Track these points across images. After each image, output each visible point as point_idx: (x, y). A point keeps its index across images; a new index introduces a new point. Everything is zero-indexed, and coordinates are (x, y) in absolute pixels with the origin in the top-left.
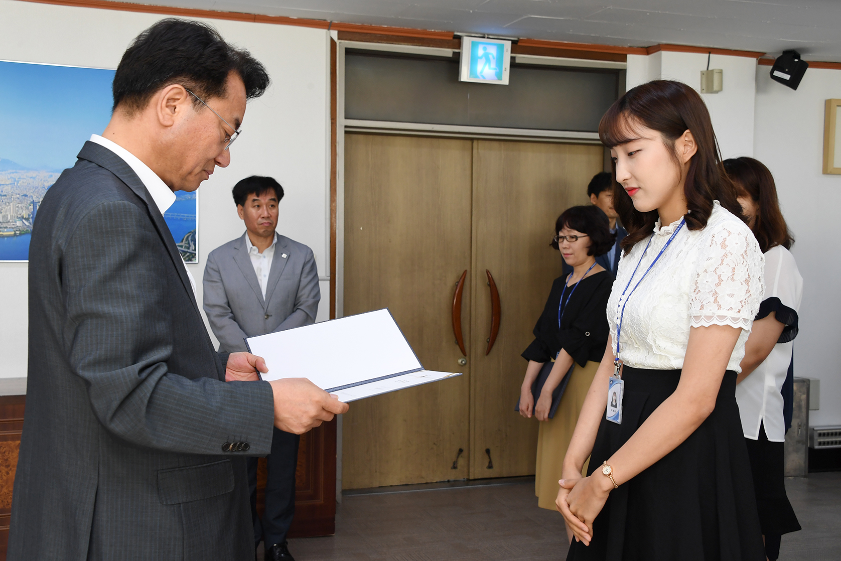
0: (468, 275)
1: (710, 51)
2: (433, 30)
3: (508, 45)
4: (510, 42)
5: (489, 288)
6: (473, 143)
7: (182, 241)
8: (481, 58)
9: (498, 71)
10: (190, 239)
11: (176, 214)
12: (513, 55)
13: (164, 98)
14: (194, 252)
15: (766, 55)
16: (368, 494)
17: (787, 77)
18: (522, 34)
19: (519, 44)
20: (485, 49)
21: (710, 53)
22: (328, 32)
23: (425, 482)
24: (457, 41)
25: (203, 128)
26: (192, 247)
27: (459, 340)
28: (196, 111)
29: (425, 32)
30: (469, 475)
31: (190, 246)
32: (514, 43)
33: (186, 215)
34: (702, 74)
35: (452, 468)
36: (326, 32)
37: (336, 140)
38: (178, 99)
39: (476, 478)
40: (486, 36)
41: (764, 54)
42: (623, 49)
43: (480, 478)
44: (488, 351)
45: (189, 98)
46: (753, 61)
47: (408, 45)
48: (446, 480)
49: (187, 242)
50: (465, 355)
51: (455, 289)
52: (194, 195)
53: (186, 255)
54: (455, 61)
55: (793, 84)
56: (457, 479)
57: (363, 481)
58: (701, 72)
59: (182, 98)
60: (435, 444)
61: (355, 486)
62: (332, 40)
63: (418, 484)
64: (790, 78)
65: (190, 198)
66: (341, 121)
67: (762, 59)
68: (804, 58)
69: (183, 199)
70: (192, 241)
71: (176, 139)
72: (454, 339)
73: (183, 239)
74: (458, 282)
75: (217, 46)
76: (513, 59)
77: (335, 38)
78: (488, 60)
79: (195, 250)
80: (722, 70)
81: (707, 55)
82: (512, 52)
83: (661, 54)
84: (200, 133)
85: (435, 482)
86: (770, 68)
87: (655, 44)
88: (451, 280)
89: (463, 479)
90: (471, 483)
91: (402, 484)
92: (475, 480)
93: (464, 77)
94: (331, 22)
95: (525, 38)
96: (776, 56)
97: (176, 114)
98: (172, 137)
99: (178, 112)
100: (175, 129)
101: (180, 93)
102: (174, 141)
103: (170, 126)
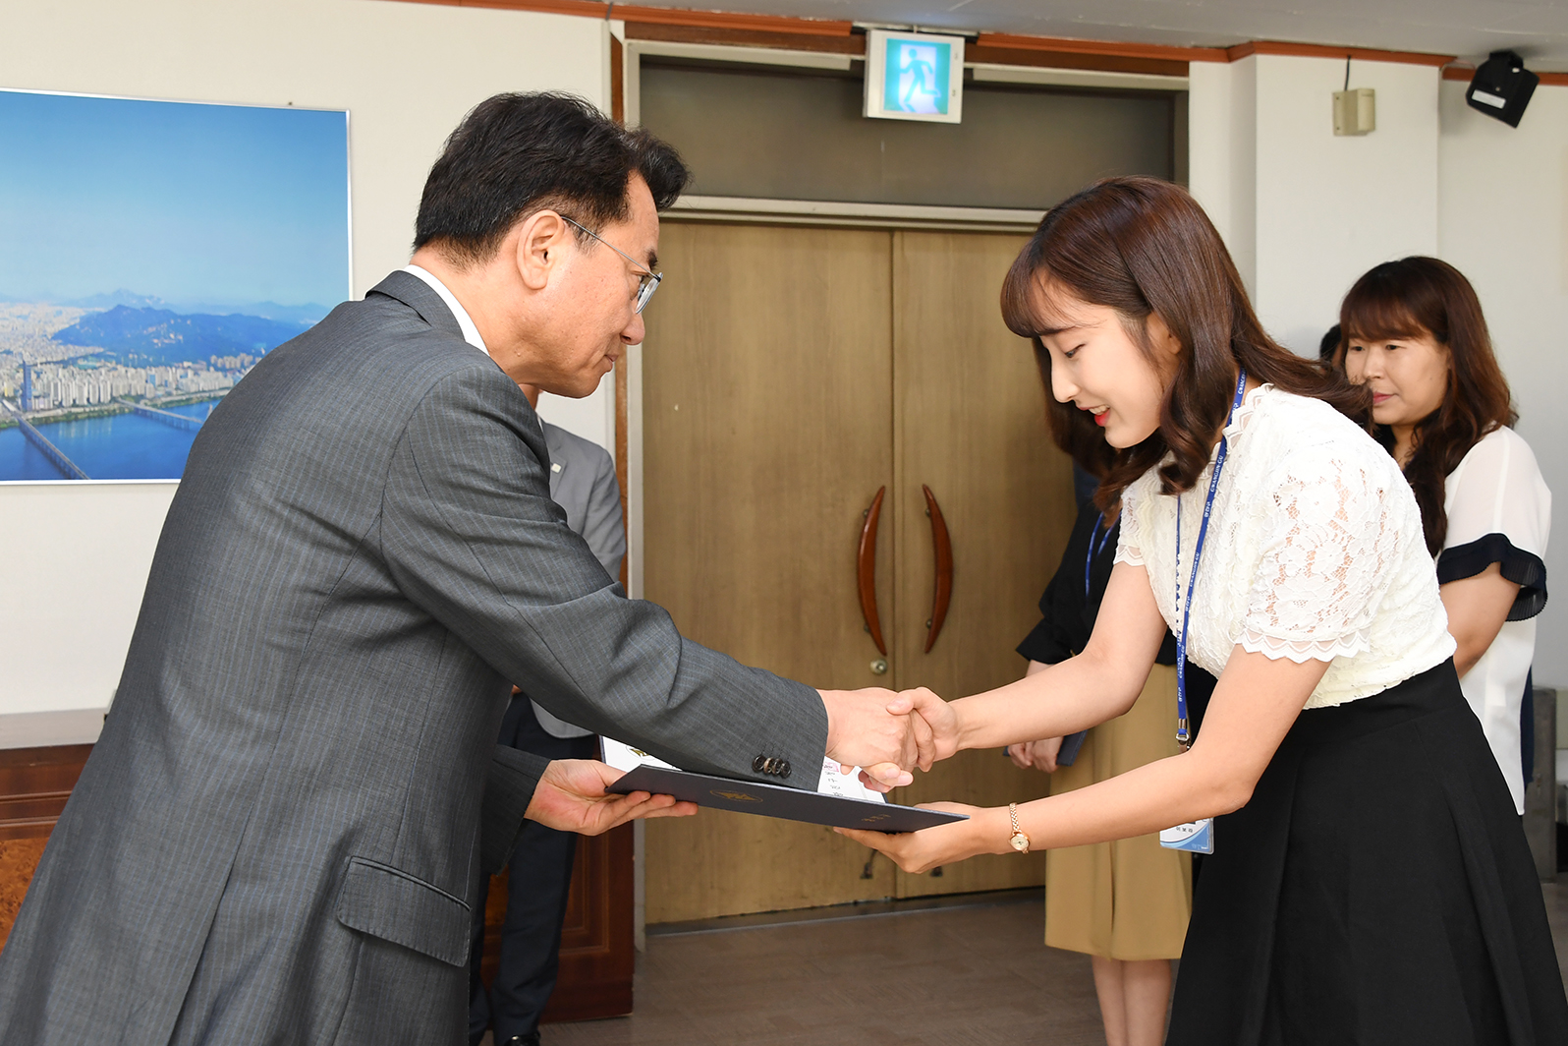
0: (887, 496)
1: (1349, 53)
2: (811, 19)
3: (958, 45)
4: (962, 40)
5: (928, 521)
6: (892, 237)
8: (906, 71)
9: (939, 96)
12: (969, 65)
13: (527, 238)
15: (1457, 61)
16: (697, 932)
17: (1499, 103)
18: (986, 24)
19: (980, 43)
20: (913, 53)
21: (1349, 58)
22: (606, 23)
23: (808, 906)
24: (858, 39)
27: (872, 624)
29: (796, 21)
30: (895, 889)
32: (970, 41)
34: (1336, 97)
35: (862, 878)
36: (602, 24)
38: (550, 237)
39: (910, 895)
40: (915, 29)
41: (1452, 58)
42: (1181, 50)
43: (916, 894)
44: (930, 645)
45: (568, 231)
46: (1433, 72)
47: (764, 47)
48: (852, 901)
50: (884, 653)
51: (861, 524)
54: (856, 78)
55: (1512, 115)
56: (871, 899)
57: (685, 908)
58: (1334, 94)
59: (556, 234)
61: (673, 917)
62: (614, 40)
63: (795, 910)
64: (1506, 105)
67: (1449, 68)
68: (1530, 65)
71: (554, 309)
72: (862, 622)
74: (868, 511)
76: (968, 72)
77: (620, 35)
78: (919, 76)
80: (1373, 91)
81: (1344, 62)
82: (966, 59)
83: (1254, 62)
85: (828, 904)
86: (1467, 84)
87: (1245, 41)
88: (855, 505)
89: (883, 899)
90: (900, 904)
91: (764, 910)
92: (907, 899)
93: (875, 108)
94: (611, 4)
95: (990, 32)
96: (1477, 63)
97: (550, 264)
98: (546, 306)
99: (553, 260)
100: (551, 291)
101: (552, 225)
102: (551, 313)
103: (541, 288)
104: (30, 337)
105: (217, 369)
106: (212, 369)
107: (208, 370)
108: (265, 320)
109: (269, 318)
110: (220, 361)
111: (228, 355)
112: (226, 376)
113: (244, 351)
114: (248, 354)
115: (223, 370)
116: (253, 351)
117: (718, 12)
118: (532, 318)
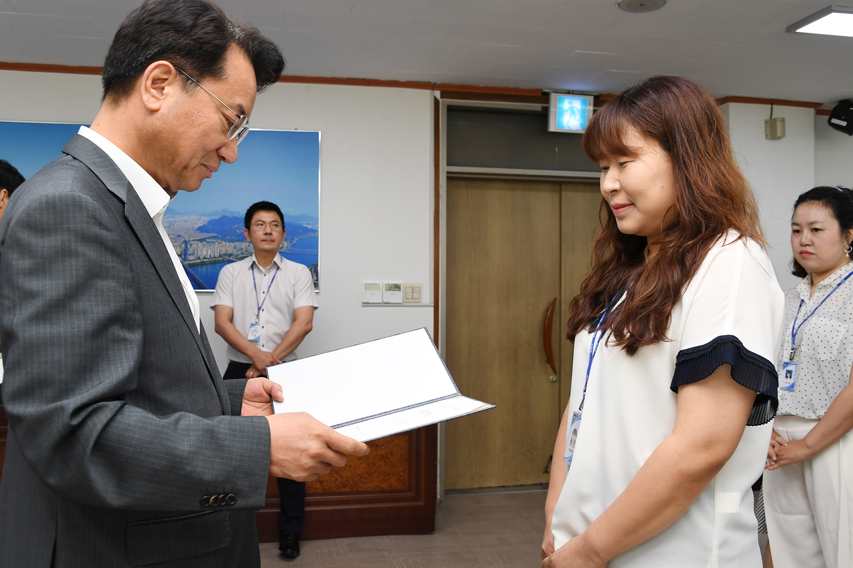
0: (558, 302)
1: (772, 102)
2: (524, 88)
4: (592, 98)
6: (561, 185)
8: (567, 111)
11: (301, 250)
13: (148, 76)
15: (823, 105)
16: (469, 494)
17: (844, 124)
18: (604, 89)
19: (601, 98)
20: (570, 103)
21: (772, 104)
22: (432, 92)
23: (520, 484)
24: (544, 97)
25: (196, 113)
27: (550, 359)
29: (517, 89)
32: (596, 97)
34: (766, 122)
35: (543, 473)
36: (430, 92)
37: (439, 184)
38: (167, 79)
40: (571, 92)
41: (820, 104)
45: (178, 78)
46: (812, 111)
47: (503, 101)
48: (539, 483)
50: (555, 372)
52: (316, 233)
54: (543, 116)
55: (850, 130)
57: (465, 483)
58: (765, 120)
59: (171, 78)
60: (528, 451)
61: (458, 487)
62: (436, 99)
63: (513, 486)
64: (847, 125)
65: (313, 235)
66: (444, 168)
67: (819, 109)
69: (307, 237)
71: (163, 126)
72: (546, 359)
74: (549, 308)
75: (211, 15)
77: (438, 97)
78: (573, 112)
80: (784, 119)
81: (769, 106)
82: (595, 105)
83: (728, 106)
84: (192, 118)
85: (529, 484)
86: (827, 117)
87: (723, 96)
88: (543, 305)
91: (499, 485)
93: (552, 128)
94: (435, 83)
95: (606, 93)
96: (833, 107)
97: (164, 97)
98: (158, 123)
99: (167, 95)
100: (163, 114)
101: (168, 72)
102: (161, 128)
103: (156, 111)
104: (188, 229)
117: (482, 86)
118: (150, 130)
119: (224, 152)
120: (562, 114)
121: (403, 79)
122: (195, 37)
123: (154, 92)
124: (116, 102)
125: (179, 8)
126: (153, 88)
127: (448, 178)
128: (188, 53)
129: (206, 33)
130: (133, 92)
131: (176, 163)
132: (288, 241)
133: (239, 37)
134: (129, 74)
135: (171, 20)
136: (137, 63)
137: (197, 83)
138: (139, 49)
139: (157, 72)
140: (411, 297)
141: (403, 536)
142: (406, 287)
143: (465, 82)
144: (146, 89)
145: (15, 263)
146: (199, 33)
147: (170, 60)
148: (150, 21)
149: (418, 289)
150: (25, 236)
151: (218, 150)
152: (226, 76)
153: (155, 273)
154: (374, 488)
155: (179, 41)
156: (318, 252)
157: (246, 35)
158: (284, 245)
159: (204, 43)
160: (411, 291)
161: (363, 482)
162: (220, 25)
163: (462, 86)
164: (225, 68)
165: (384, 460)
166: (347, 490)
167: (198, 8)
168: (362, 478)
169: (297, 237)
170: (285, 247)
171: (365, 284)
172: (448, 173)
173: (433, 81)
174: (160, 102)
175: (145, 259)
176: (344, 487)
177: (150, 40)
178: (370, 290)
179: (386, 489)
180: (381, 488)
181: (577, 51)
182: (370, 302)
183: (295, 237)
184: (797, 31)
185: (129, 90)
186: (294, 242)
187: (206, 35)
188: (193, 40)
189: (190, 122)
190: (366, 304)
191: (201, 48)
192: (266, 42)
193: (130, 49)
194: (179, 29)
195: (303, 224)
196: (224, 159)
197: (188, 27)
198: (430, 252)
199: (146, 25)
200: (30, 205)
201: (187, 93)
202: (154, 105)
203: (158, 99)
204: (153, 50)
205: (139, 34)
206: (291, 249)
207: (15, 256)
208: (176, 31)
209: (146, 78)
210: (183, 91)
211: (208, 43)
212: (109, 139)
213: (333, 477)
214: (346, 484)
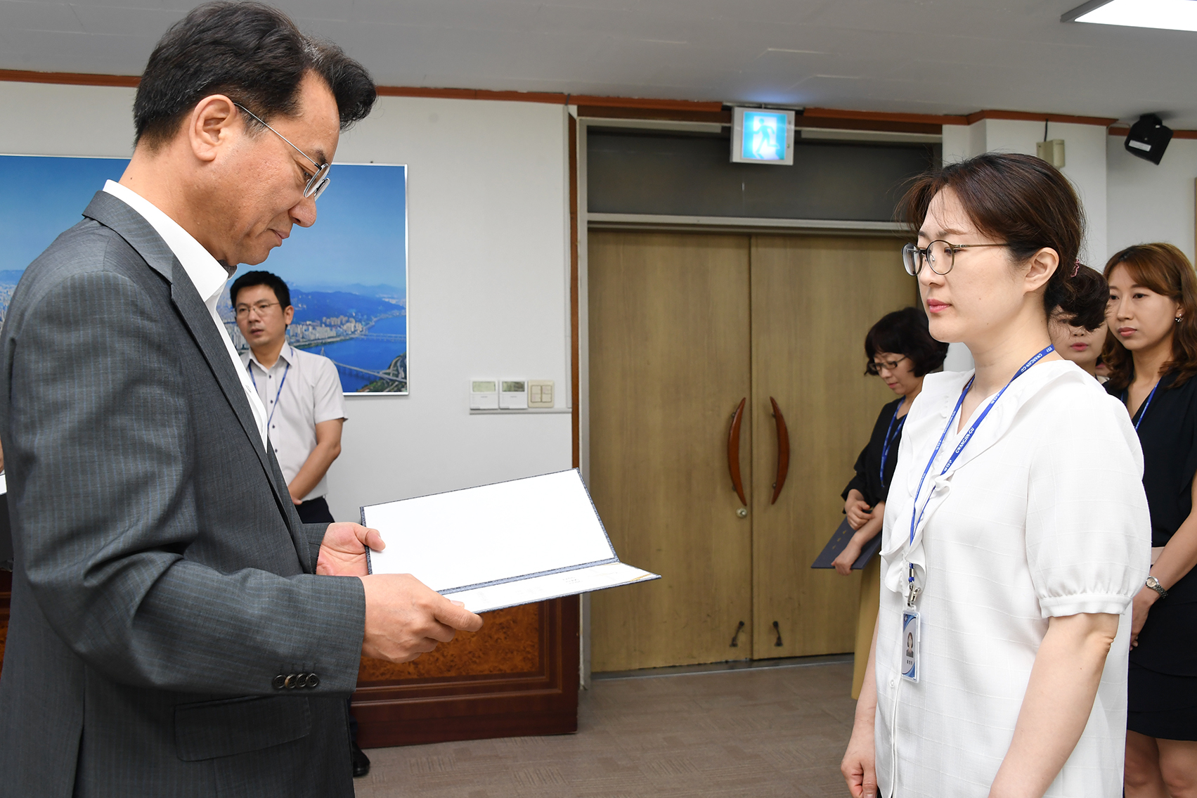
0: (747, 404)
1: (1047, 118)
2: (696, 100)
3: (791, 116)
4: (793, 114)
5: (774, 420)
6: (750, 239)
7: (389, 368)
8: (757, 133)
9: (779, 148)
10: (398, 364)
11: (382, 334)
12: (798, 128)
13: (199, 116)
14: (404, 380)
15: (1119, 121)
16: (624, 678)
17: (1147, 148)
18: (809, 102)
19: (805, 114)
20: (761, 122)
21: (1047, 120)
22: (566, 107)
24: (725, 113)
25: (263, 163)
26: (402, 374)
27: (737, 486)
28: (250, 137)
29: (686, 103)
30: (752, 654)
31: (399, 373)
32: (798, 113)
33: (394, 335)
34: (1039, 146)
35: (730, 645)
36: (563, 109)
37: (577, 239)
38: (224, 119)
39: (762, 657)
40: (763, 106)
41: (1115, 120)
42: (937, 118)
43: (766, 657)
44: (774, 500)
45: (239, 117)
46: (1102, 130)
47: (666, 120)
48: (724, 661)
49: (395, 369)
50: (745, 504)
51: (731, 422)
52: (403, 311)
53: (395, 385)
54: (724, 141)
55: (1155, 156)
56: (738, 659)
57: (619, 662)
58: (1038, 141)
59: (229, 117)
60: (708, 615)
61: (610, 668)
62: (571, 117)
63: (688, 666)
64: (1151, 149)
65: (398, 314)
66: (584, 216)
67: (1111, 126)
68: (1165, 123)
69: (390, 316)
70: (401, 366)
71: (220, 180)
72: (731, 485)
73: (390, 365)
74: (735, 412)
75: (281, 33)
76: (797, 133)
77: (575, 114)
78: (766, 135)
79: (405, 378)
80: (1063, 141)
81: (1044, 123)
82: (796, 125)
83: (985, 124)
84: (258, 170)
85: (709, 662)
86: (1124, 138)
87: (978, 110)
88: (726, 410)
89: (744, 659)
90: (755, 663)
91: (668, 665)
92: (760, 660)
93: (736, 157)
94: (569, 95)
95: (812, 107)
96: (1132, 123)
97: (220, 142)
98: (213, 177)
99: (224, 139)
100: (219, 165)
101: (226, 109)
102: (217, 184)
103: (210, 161)
105: (326, 326)
106: (323, 325)
107: (321, 326)
108: (356, 295)
109: (357, 294)
110: (328, 320)
111: (333, 317)
112: (331, 330)
113: (342, 314)
114: (345, 316)
115: (330, 326)
116: (348, 314)
117: (636, 98)
118: (202, 187)
119: (298, 213)
120: (750, 135)
121: (523, 89)
122: (260, 63)
123: (206, 135)
124: (154, 148)
125: (237, 24)
126: (206, 131)
127: (590, 230)
128: (250, 84)
129: (275, 58)
130: (178, 135)
131: (236, 229)
132: (363, 323)
133: (318, 60)
134: (172, 111)
135: (228, 40)
136: (183, 96)
137: (264, 123)
138: (185, 77)
139: (210, 110)
140: (540, 400)
141: (532, 738)
142: (532, 386)
143: (613, 93)
144: (196, 132)
145: (33, 366)
146: (266, 57)
147: (227, 94)
148: (201, 40)
149: (550, 387)
150: (45, 331)
151: (289, 211)
152: (301, 114)
153: (212, 376)
154: (491, 672)
155: (241, 67)
156: (406, 337)
157: (326, 58)
158: (357, 328)
159: (272, 70)
160: (540, 392)
161: (475, 662)
162: (292, 45)
163: (608, 99)
164: (301, 102)
165: (504, 630)
166: (453, 674)
167: (262, 23)
168: (473, 657)
169: (376, 317)
170: (359, 331)
171: (474, 382)
172: (589, 222)
173: (566, 91)
174: (215, 149)
175: (199, 357)
176: (449, 671)
177: (200, 65)
178: (481, 391)
179: (508, 671)
180: (500, 670)
181: (770, 49)
182: (481, 408)
183: (373, 317)
184: (1077, 20)
185: (172, 133)
186: (372, 323)
187: (276, 60)
188: (259, 66)
189: (256, 175)
190: (475, 411)
191: (268, 78)
192: (353, 66)
193: (173, 77)
194: (238, 51)
195: (384, 298)
196: (298, 221)
197: (251, 49)
198: (566, 336)
199: (194, 46)
200: (51, 291)
201: (251, 136)
202: (206, 153)
203: (213, 145)
204: (205, 80)
205: (185, 58)
206: (367, 333)
207: (33, 357)
208: (235, 54)
209: (196, 118)
210: (246, 134)
211: (278, 71)
212: (146, 198)
213: (433, 656)
214: (451, 666)
